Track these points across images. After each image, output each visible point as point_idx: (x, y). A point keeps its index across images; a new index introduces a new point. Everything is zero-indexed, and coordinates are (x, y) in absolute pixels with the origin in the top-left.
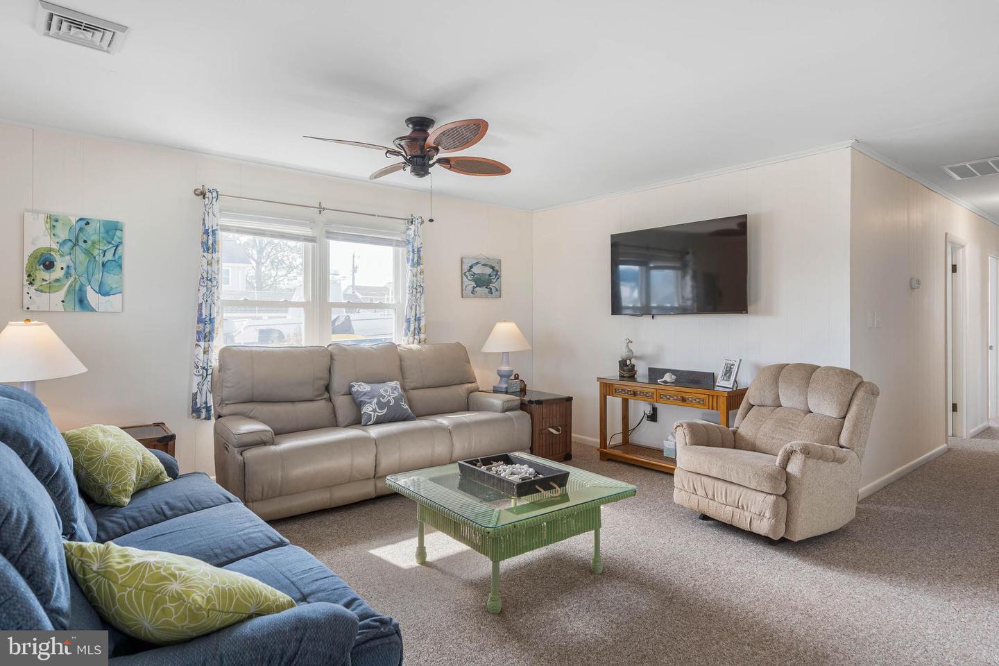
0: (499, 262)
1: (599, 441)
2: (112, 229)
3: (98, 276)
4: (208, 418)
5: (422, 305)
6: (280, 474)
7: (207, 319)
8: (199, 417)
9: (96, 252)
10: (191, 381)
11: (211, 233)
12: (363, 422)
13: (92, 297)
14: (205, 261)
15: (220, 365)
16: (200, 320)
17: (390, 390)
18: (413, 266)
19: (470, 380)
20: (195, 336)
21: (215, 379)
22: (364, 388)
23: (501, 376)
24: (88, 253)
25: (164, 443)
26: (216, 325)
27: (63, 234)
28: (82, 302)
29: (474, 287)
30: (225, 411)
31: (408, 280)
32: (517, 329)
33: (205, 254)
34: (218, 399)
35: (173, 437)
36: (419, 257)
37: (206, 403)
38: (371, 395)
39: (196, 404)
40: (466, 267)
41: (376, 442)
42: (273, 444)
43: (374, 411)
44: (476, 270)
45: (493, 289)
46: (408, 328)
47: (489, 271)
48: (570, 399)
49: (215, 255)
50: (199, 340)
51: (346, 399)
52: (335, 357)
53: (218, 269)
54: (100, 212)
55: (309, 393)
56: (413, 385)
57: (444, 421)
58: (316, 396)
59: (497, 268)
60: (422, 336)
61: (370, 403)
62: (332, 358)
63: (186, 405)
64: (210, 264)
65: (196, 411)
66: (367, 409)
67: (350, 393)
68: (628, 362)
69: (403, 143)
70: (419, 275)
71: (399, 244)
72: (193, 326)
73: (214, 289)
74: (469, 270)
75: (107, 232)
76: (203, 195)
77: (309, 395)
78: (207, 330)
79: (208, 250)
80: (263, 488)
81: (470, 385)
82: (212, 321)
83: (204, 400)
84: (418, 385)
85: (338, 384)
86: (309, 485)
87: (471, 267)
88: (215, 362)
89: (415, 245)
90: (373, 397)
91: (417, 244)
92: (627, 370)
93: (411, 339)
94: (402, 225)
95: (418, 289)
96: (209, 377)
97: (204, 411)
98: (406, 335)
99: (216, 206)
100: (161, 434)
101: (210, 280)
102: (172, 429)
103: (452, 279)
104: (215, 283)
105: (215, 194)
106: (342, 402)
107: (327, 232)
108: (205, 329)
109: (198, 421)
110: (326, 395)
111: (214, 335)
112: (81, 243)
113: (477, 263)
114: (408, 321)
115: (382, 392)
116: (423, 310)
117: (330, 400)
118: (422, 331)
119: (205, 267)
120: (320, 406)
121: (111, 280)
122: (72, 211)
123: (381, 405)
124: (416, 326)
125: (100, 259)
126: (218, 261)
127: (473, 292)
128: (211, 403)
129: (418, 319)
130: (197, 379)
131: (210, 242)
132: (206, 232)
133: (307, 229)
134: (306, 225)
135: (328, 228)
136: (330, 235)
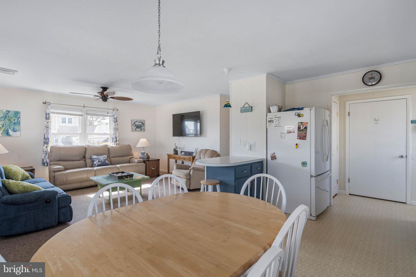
0: (144, 121)
1: (167, 171)
2: (17, 114)
3: (12, 127)
4: (47, 166)
5: (118, 134)
6: (65, 179)
7: (47, 138)
8: (44, 165)
9: (12, 120)
10: (42, 155)
11: (48, 114)
12: (93, 166)
13: (11, 132)
14: (46, 122)
15: (50, 151)
16: (45, 139)
17: (102, 158)
18: (114, 123)
19: (131, 155)
20: (43, 143)
21: (49, 155)
22: (95, 157)
23: (142, 154)
24: (9, 120)
25: (32, 171)
26: (50, 140)
27: (2, 115)
28: (8, 134)
29: (136, 129)
30: (52, 163)
31: (113, 126)
32: (147, 141)
33: (46, 120)
34: (50, 160)
35: (34, 169)
36: (116, 120)
37: (47, 161)
38: (96, 159)
39: (43, 162)
40: (133, 123)
41: (95, 171)
42: (64, 171)
43: (97, 163)
44: (136, 123)
45: (142, 129)
46: (113, 140)
47: (141, 124)
48: (159, 160)
49: (49, 121)
50: (44, 144)
51: (90, 160)
52: (87, 149)
53: (50, 124)
54: (13, 109)
55: (78, 158)
56: (112, 156)
57: (118, 166)
58: (81, 159)
59: (143, 123)
60: (118, 143)
61: (96, 161)
63: (41, 162)
64: (47, 123)
65: (44, 164)
66: (95, 163)
67: (91, 158)
68: (176, 149)
69: (99, 93)
70: (116, 125)
71: (110, 116)
73: (49, 130)
74: (134, 124)
75: (15, 114)
76: (45, 103)
77: (79, 159)
78: (47, 141)
79: (47, 119)
80: (60, 182)
81: (131, 156)
82: (48, 139)
83: (46, 161)
84: (114, 156)
85: (87, 156)
86: (74, 182)
87: (135, 123)
88: (49, 150)
89: (115, 117)
90: (97, 159)
91: (115, 116)
92: (176, 152)
93: (114, 144)
94: (112, 111)
95: (116, 129)
96: (48, 154)
97: (46, 164)
98: (112, 142)
99: (49, 107)
100: (31, 169)
101: (48, 127)
102: (34, 168)
103: (128, 126)
104: (49, 128)
105: (49, 104)
106: (88, 161)
107: (86, 113)
108: (46, 141)
109: (44, 167)
110: (84, 159)
111: (49, 143)
112: (7, 117)
113: (137, 121)
114: (113, 138)
115: (100, 158)
116: (118, 135)
117: (85, 160)
118: (118, 141)
119: (46, 124)
120: (82, 162)
121: (17, 127)
122: (4, 109)
123: (99, 161)
124: (116, 140)
125: (13, 122)
126: (50, 122)
127: (135, 130)
128: (48, 161)
129: (116, 138)
130: (44, 155)
131: (48, 117)
132: (46, 114)
133: (80, 112)
134: (80, 111)
135: (87, 112)
136: (87, 114)
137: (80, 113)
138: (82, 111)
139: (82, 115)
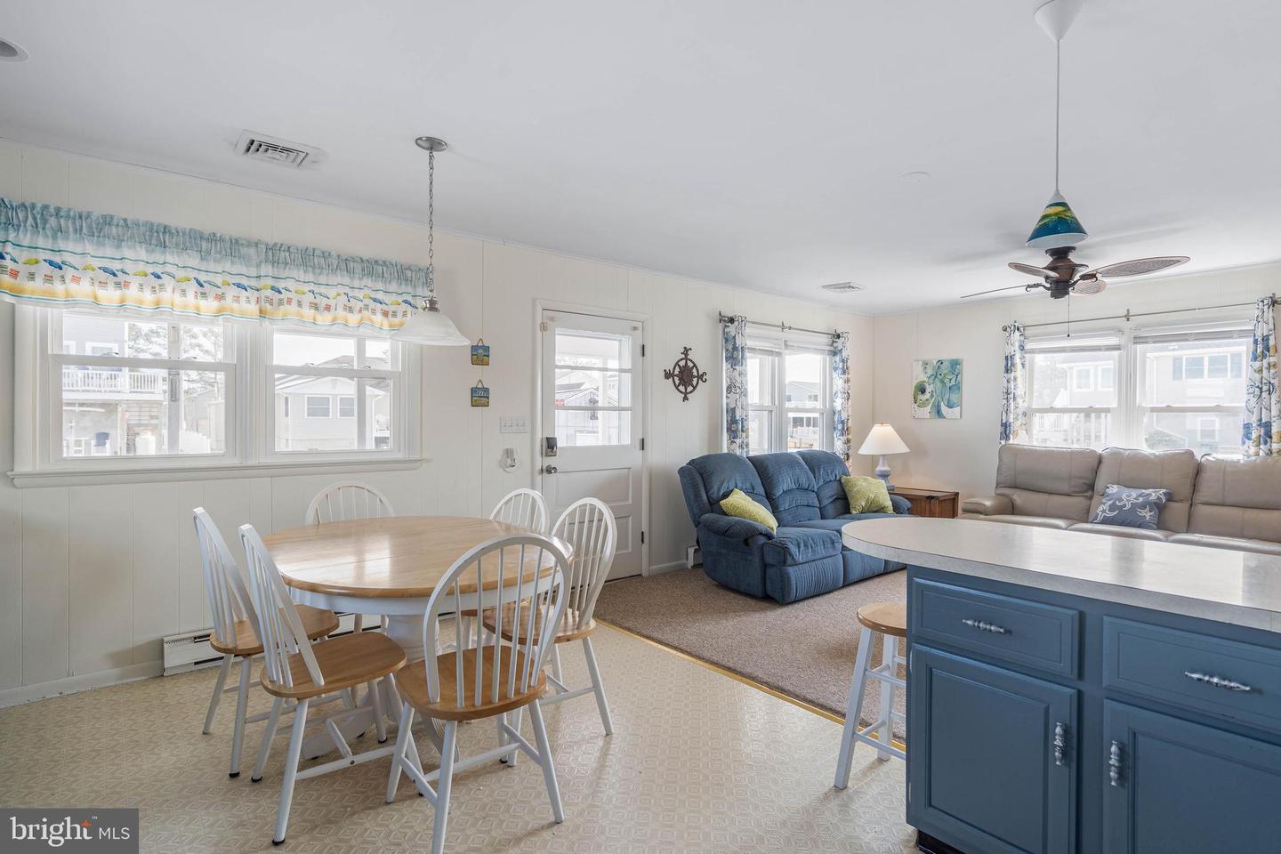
2: (955, 364)
3: (947, 396)
5: (1273, 407)
7: (1007, 424)
9: (946, 381)
13: (944, 408)
16: (1002, 424)
17: (1135, 496)
18: (1256, 359)
20: (999, 436)
22: (1115, 489)
24: (942, 381)
26: (1014, 428)
27: (930, 372)
28: (939, 413)
31: (1248, 376)
33: (1005, 374)
36: (1265, 348)
43: (1104, 511)
46: (1248, 436)
50: (1001, 439)
52: (1105, 461)
53: (1014, 385)
54: (948, 355)
56: (1204, 499)
58: (1080, 492)
60: (1275, 446)
62: (1100, 462)
64: (1008, 381)
72: (1000, 429)
75: (952, 367)
77: (1068, 491)
78: (1008, 432)
79: (1008, 371)
82: (1010, 425)
84: (1214, 501)
85: (1100, 484)
91: (1261, 332)
93: (1253, 449)
98: (1244, 443)
101: (1009, 394)
107: (1134, 338)
108: (1006, 431)
110: (1088, 493)
111: (1012, 436)
112: (939, 376)
114: (1247, 426)
115: (1124, 496)
116: (1274, 413)
117: (1090, 498)
118: (1275, 439)
121: (954, 398)
122: (934, 358)
124: (1260, 432)
125: (948, 385)
126: (1015, 378)
129: (1264, 425)
133: (1114, 338)
134: (1110, 335)
135: (1136, 334)
136: (1138, 340)
137: (1113, 341)
138: (1120, 331)
139: (1117, 348)
